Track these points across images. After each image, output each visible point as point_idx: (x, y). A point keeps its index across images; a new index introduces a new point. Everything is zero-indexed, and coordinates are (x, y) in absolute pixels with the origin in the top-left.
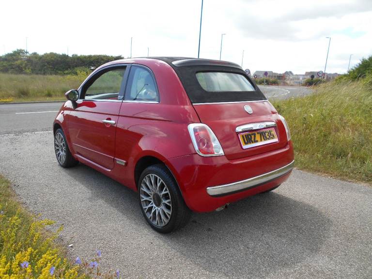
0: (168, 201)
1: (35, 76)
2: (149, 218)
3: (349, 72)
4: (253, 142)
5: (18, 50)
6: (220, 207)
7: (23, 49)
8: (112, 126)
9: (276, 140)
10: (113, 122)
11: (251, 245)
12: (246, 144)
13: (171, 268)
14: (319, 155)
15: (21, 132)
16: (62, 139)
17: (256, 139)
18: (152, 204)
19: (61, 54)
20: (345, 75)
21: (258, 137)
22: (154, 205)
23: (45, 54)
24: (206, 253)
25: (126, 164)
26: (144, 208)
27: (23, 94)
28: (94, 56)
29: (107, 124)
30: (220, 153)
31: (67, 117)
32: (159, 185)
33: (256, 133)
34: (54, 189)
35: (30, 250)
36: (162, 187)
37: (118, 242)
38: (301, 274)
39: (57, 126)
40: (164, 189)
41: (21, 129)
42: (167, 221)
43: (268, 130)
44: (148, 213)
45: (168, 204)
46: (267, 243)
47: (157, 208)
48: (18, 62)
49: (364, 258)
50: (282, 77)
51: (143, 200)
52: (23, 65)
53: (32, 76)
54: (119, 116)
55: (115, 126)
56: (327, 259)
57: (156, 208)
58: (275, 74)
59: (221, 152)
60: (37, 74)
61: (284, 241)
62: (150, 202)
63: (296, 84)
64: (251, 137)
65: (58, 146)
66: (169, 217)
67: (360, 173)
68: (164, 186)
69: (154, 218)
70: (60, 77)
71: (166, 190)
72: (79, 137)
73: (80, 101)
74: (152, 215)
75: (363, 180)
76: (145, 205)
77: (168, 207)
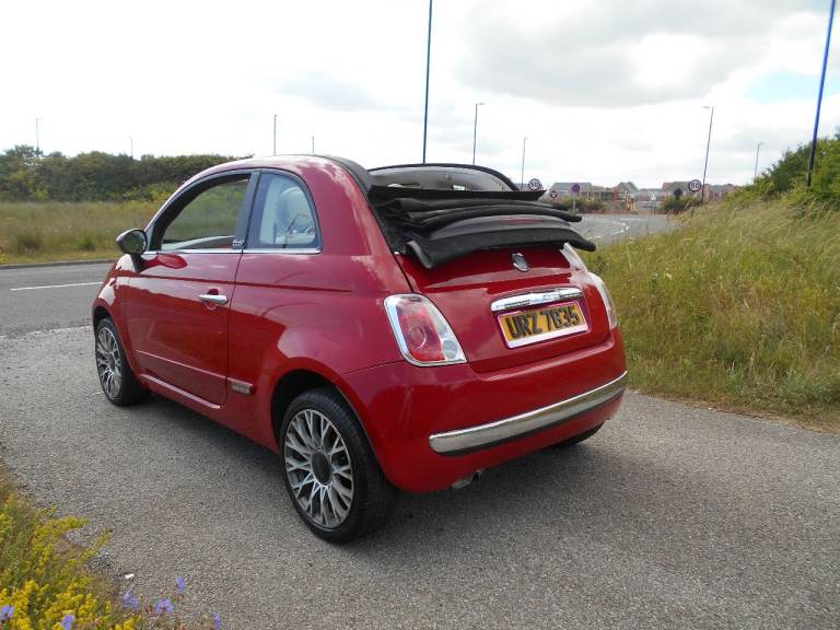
0: (345, 468)
1: (54, 204)
2: (305, 509)
3: (757, 181)
4: (530, 334)
5: (17, 147)
6: (463, 479)
7: (29, 145)
8: (220, 307)
9: (583, 327)
10: (221, 297)
11: (535, 561)
12: (515, 336)
13: (354, 619)
14: (686, 361)
15: (21, 331)
16: (113, 342)
17: (539, 326)
18: (311, 477)
19: (116, 155)
20: (748, 188)
21: (542, 321)
22: (316, 480)
23: (79, 156)
24: (432, 581)
25: (253, 390)
26: (294, 487)
27: (29, 246)
28: (192, 158)
29: (209, 302)
30: (457, 358)
31: (122, 292)
32: (324, 433)
33: (538, 312)
34: (93, 454)
35: (29, 585)
36: (331, 436)
37: (236, 565)
38: (641, 620)
39: (101, 313)
40: (336, 443)
41: (23, 323)
42: (344, 514)
43: (565, 305)
44: (303, 499)
45: (346, 476)
46: (569, 556)
47: (321, 486)
48: (19, 175)
49: (780, 579)
50: (613, 194)
51: (291, 469)
52: (31, 182)
53: (48, 205)
54: (235, 283)
55: (227, 306)
56: (700, 586)
57: (319, 486)
58: (596, 188)
59: (460, 356)
60: (61, 200)
61: (607, 549)
62: (306, 473)
63: (644, 209)
64: (526, 321)
65: (104, 358)
66: (348, 505)
67: (776, 396)
68: (336, 436)
69: (317, 510)
70: (113, 207)
71: (340, 444)
72: (152, 337)
73: (149, 255)
74: (310, 502)
75: (782, 412)
76: (296, 479)
77: (345, 483)
